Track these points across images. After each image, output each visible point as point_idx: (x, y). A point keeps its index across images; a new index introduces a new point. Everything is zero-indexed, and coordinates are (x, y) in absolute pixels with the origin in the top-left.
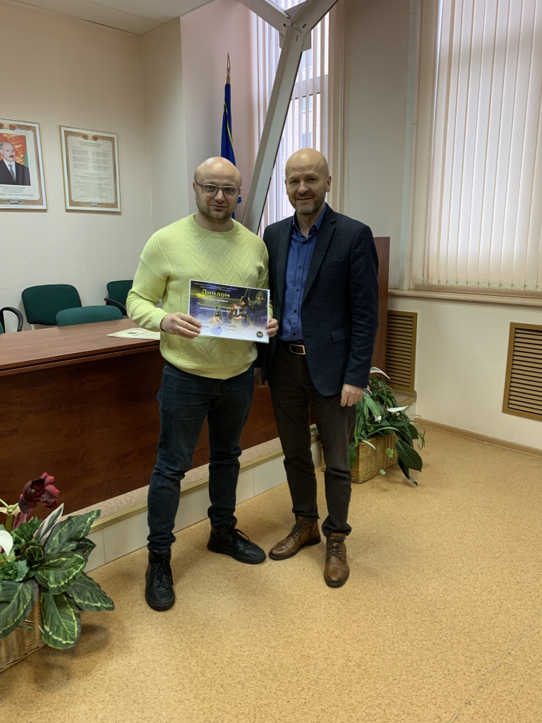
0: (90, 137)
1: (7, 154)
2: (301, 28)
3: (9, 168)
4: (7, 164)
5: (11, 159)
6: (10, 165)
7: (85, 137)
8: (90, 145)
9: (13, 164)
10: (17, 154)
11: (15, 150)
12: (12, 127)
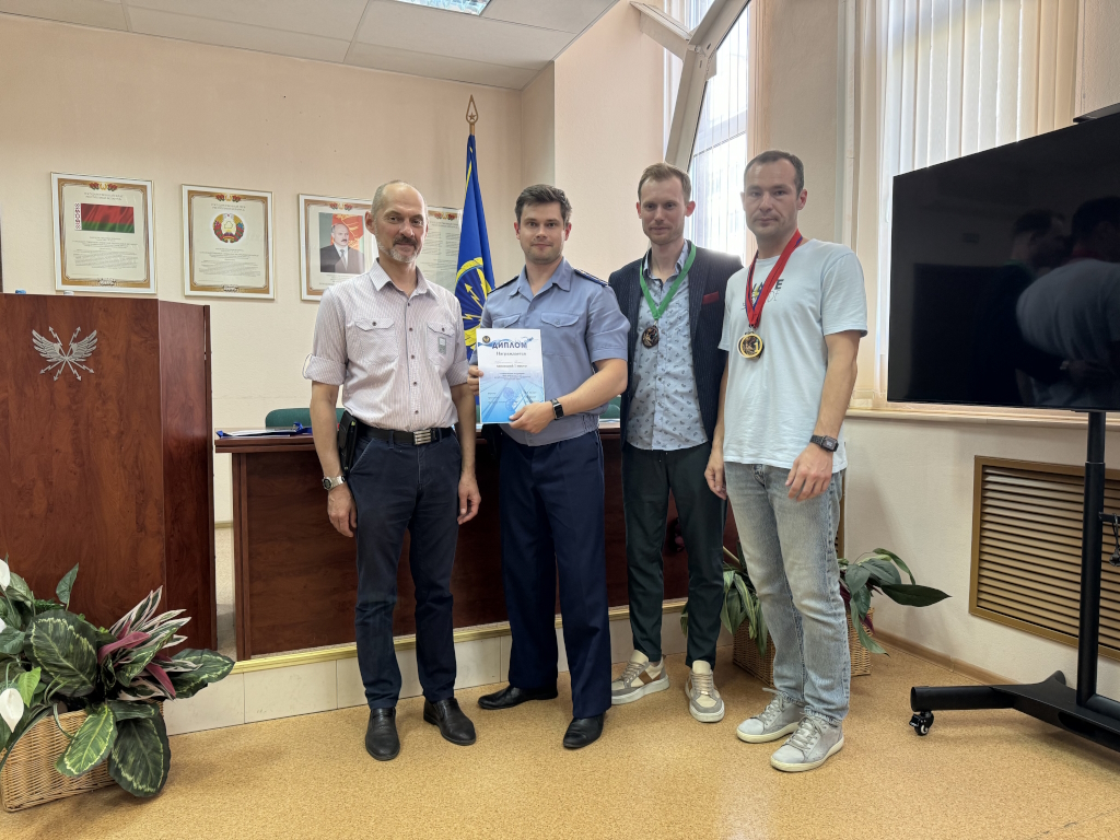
0: (445, 216)
1: (339, 238)
2: (705, 50)
3: (340, 254)
4: (338, 249)
5: (343, 243)
6: (342, 251)
7: (439, 216)
8: (443, 225)
9: (346, 249)
10: (352, 238)
11: (349, 233)
12: (348, 207)
